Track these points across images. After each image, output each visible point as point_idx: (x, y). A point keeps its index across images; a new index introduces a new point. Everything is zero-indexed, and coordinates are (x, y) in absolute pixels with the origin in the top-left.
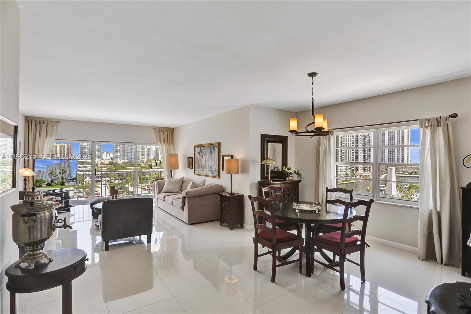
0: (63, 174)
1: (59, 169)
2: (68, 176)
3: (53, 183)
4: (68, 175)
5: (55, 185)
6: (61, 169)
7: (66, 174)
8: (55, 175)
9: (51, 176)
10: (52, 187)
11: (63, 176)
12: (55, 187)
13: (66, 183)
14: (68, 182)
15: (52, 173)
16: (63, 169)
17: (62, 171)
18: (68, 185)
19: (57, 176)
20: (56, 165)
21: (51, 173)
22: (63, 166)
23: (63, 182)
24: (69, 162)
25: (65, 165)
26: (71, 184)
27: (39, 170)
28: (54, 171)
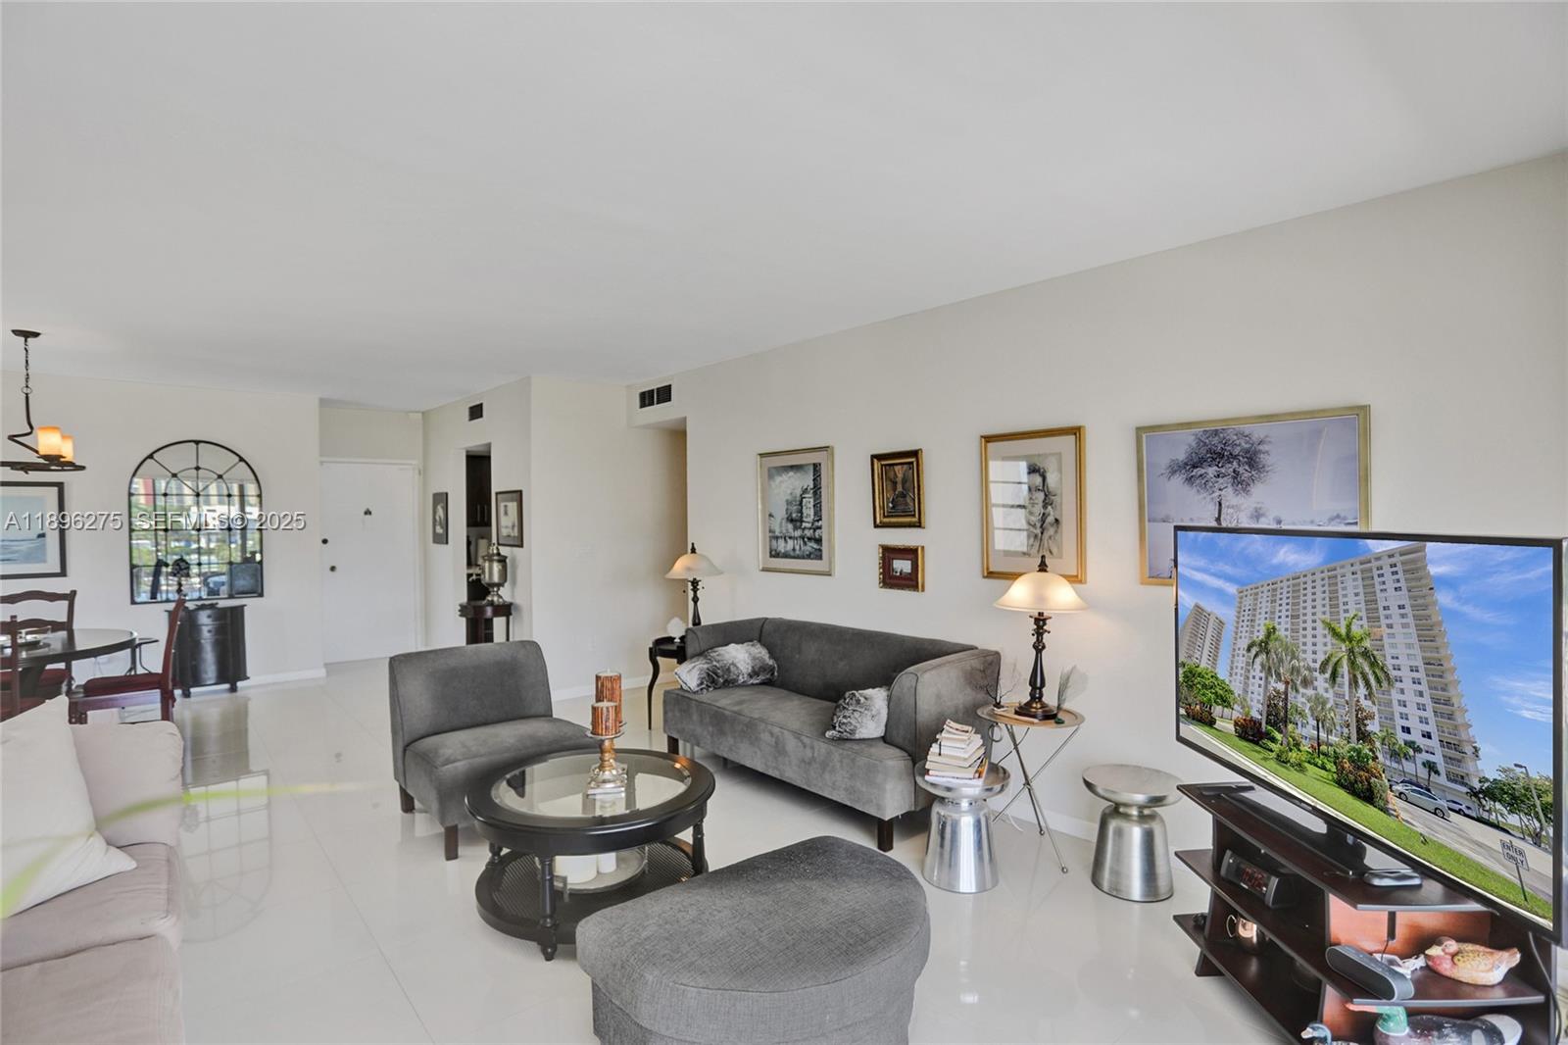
0: (1362, 691)
1: (1321, 630)
2: (1417, 729)
3: (1278, 736)
4: (1411, 710)
5: (1293, 756)
6: (1343, 631)
7: (1395, 696)
8: (1294, 670)
9: (1262, 665)
10: (1273, 764)
11: (1359, 709)
12: (1294, 775)
13: (1400, 795)
14: (1431, 804)
15: (1271, 645)
16: (1356, 631)
17: (1351, 651)
18: (1420, 828)
19: (1306, 683)
20: (1298, 582)
21: (1264, 647)
22: (1352, 603)
23: (1359, 762)
24: (1414, 570)
25: (1371, 601)
26: (1461, 834)
27: (1197, 606)
28: (1281, 633)
